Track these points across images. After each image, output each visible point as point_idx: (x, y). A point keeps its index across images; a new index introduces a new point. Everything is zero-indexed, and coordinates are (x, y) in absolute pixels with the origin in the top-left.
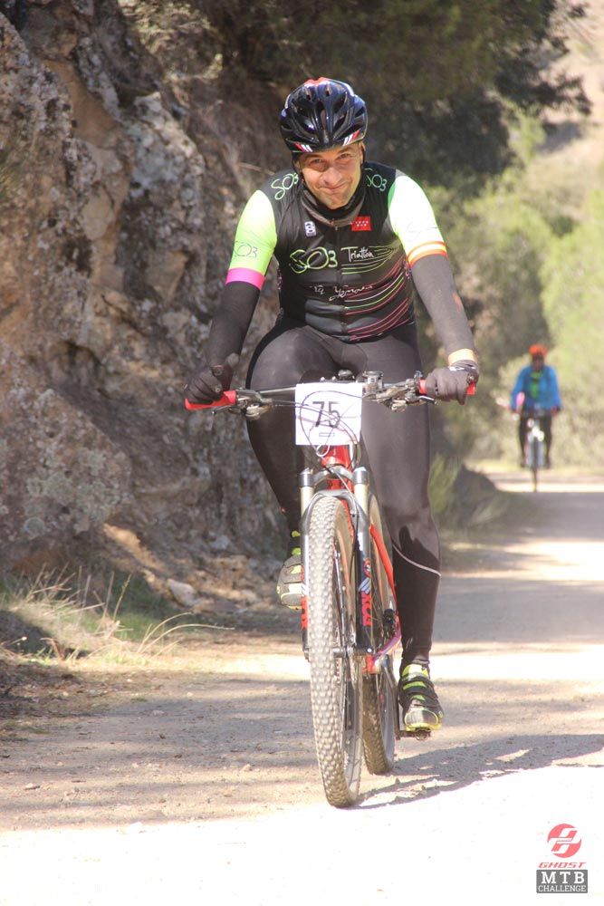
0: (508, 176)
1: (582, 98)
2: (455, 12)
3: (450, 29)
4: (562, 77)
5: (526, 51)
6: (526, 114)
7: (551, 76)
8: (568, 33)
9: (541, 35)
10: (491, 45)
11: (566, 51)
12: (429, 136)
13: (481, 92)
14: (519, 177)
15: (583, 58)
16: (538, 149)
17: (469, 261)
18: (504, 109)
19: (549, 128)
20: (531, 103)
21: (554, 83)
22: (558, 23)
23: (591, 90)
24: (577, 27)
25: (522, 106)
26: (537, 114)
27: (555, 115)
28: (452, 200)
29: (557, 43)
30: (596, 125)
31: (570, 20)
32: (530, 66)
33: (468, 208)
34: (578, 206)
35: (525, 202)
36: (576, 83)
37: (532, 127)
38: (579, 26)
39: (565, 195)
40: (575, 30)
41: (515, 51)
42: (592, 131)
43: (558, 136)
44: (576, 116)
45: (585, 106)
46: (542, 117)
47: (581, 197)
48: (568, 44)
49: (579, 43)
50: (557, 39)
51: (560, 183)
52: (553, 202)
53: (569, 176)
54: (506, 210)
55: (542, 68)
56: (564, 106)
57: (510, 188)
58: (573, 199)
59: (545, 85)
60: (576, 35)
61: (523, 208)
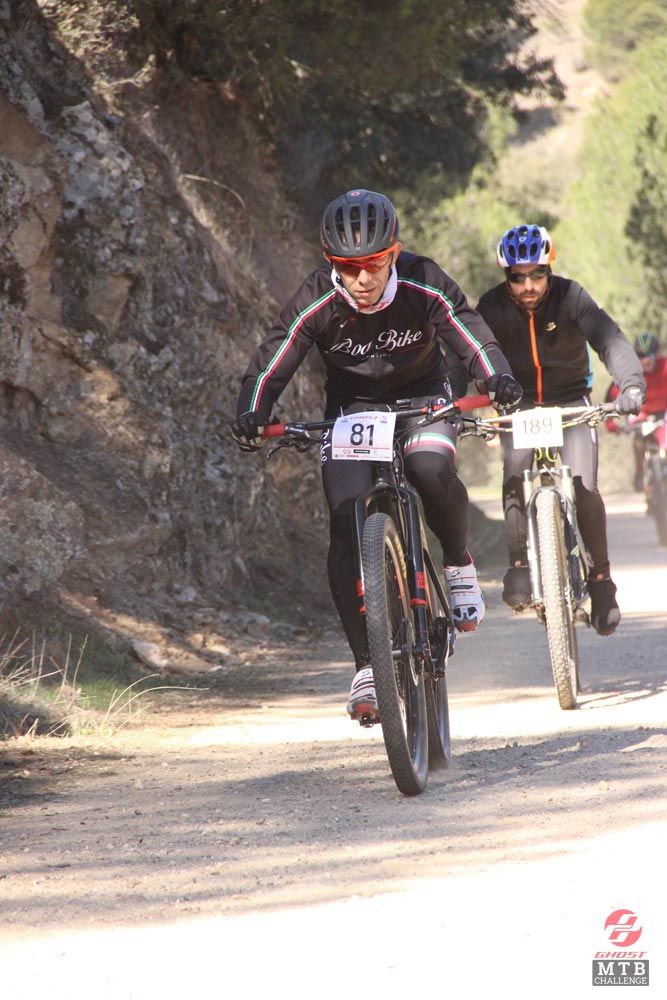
0: (477, 172)
1: (554, 81)
3: (406, 12)
4: (531, 59)
5: (490, 32)
6: (495, 105)
7: (519, 59)
8: (534, 10)
9: (505, 14)
10: (452, 28)
11: (534, 31)
14: (490, 172)
15: (551, 36)
16: (510, 140)
18: (468, 97)
19: (521, 116)
20: (500, 90)
21: (523, 66)
23: (564, 72)
24: (543, 3)
25: (489, 94)
26: (505, 103)
27: (526, 102)
28: (419, 203)
29: (523, 22)
30: (571, 110)
32: (496, 48)
33: (437, 211)
34: (556, 201)
35: (500, 199)
36: (547, 65)
37: (503, 116)
39: (542, 189)
40: (542, 7)
41: (478, 32)
42: (567, 116)
43: (530, 124)
44: (549, 102)
45: (558, 89)
46: (511, 104)
47: (558, 190)
48: (535, 23)
49: (548, 22)
50: (522, 17)
51: (535, 176)
52: (530, 199)
53: (544, 168)
54: (478, 209)
55: (509, 50)
56: (535, 91)
57: (481, 184)
58: (550, 193)
59: (513, 69)
60: (543, 11)
61: (497, 206)
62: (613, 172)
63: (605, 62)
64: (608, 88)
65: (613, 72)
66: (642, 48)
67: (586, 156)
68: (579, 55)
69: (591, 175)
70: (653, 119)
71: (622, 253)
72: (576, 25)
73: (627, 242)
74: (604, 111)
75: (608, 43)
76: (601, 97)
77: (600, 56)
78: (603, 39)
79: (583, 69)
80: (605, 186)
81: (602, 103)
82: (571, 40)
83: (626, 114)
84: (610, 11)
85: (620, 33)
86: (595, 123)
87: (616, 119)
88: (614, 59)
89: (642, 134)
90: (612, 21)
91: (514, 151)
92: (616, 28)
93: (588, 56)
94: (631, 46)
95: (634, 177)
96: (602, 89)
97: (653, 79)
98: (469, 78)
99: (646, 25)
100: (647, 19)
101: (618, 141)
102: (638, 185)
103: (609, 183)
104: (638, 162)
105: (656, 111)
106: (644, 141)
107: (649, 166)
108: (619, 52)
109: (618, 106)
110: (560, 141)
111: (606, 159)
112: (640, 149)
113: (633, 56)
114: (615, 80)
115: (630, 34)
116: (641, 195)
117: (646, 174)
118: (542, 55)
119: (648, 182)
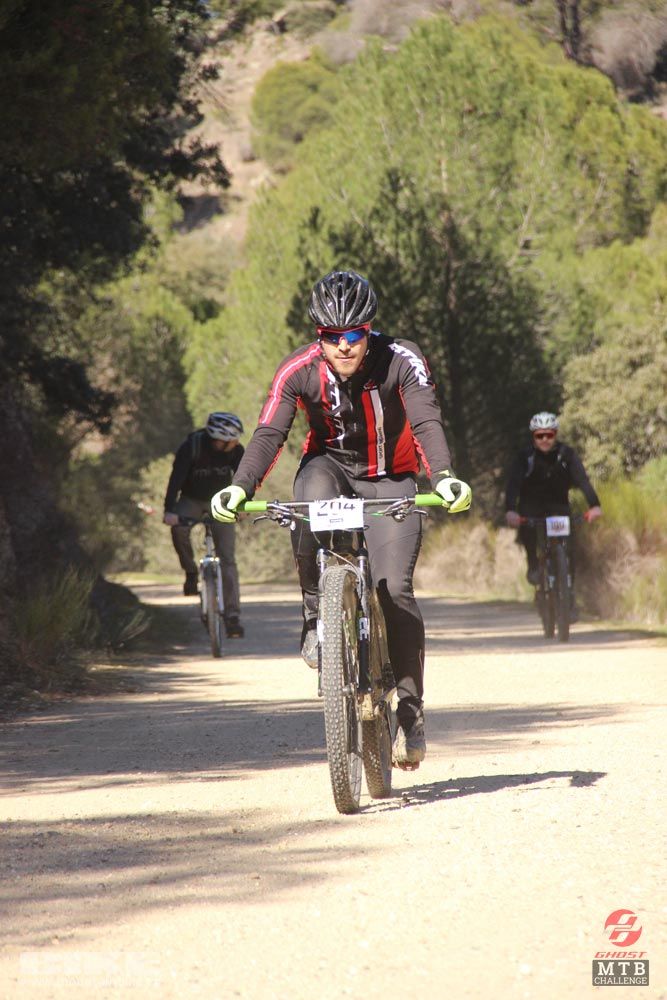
0: (141, 255)
1: (219, 168)
2: (74, 70)
3: (68, 90)
4: (197, 144)
5: (155, 115)
6: (159, 188)
7: (185, 146)
8: (200, 96)
9: (171, 99)
10: (116, 110)
11: (200, 118)
12: (51, 212)
13: (108, 162)
14: (152, 254)
15: (219, 124)
16: (174, 226)
17: (103, 351)
18: (134, 181)
19: (185, 202)
20: (164, 174)
21: (187, 150)
22: (191, 86)
23: (230, 160)
24: (209, 90)
25: (153, 177)
26: (170, 187)
27: (192, 188)
28: (81, 284)
29: (190, 107)
30: (238, 199)
31: (202, 82)
32: (160, 132)
33: (100, 293)
34: (222, 289)
35: (164, 285)
36: (213, 151)
37: (169, 203)
38: (213, 89)
39: (207, 277)
40: (209, 94)
41: (143, 116)
42: (233, 205)
43: (198, 211)
44: (214, 189)
45: (223, 177)
46: (176, 189)
47: (223, 279)
48: (202, 109)
49: (215, 109)
50: (188, 102)
51: (201, 263)
52: (194, 285)
53: (210, 255)
54: (142, 294)
55: (175, 135)
56: (200, 177)
57: (144, 267)
58: (216, 280)
59: (179, 155)
60: (209, 98)
61: (161, 290)
62: (278, 262)
63: (273, 154)
64: (275, 179)
65: (281, 163)
66: (307, 141)
67: (250, 244)
68: (247, 144)
69: (255, 264)
70: (316, 212)
71: (283, 342)
72: (244, 116)
73: (289, 332)
74: (268, 201)
75: (276, 134)
76: (267, 186)
77: (268, 147)
78: (271, 130)
79: (250, 159)
80: (269, 276)
81: (268, 195)
82: (239, 130)
83: (291, 206)
84: (278, 102)
85: (288, 126)
86: (259, 211)
87: (281, 209)
88: (282, 153)
89: (305, 226)
90: (280, 113)
91: (181, 238)
92: (284, 120)
93: (255, 146)
94: (298, 139)
95: (298, 267)
96: (267, 179)
97: (317, 170)
98: (133, 161)
99: (312, 119)
100: (313, 113)
101: (283, 231)
102: (301, 276)
103: (272, 272)
104: (301, 253)
105: (319, 202)
106: (307, 232)
107: (312, 257)
108: (286, 144)
109: (284, 197)
110: (226, 228)
111: (269, 248)
112: (303, 241)
113: (299, 149)
114: (282, 172)
115: (297, 126)
116: (303, 285)
117: (308, 265)
118: (208, 142)
119: (310, 273)
